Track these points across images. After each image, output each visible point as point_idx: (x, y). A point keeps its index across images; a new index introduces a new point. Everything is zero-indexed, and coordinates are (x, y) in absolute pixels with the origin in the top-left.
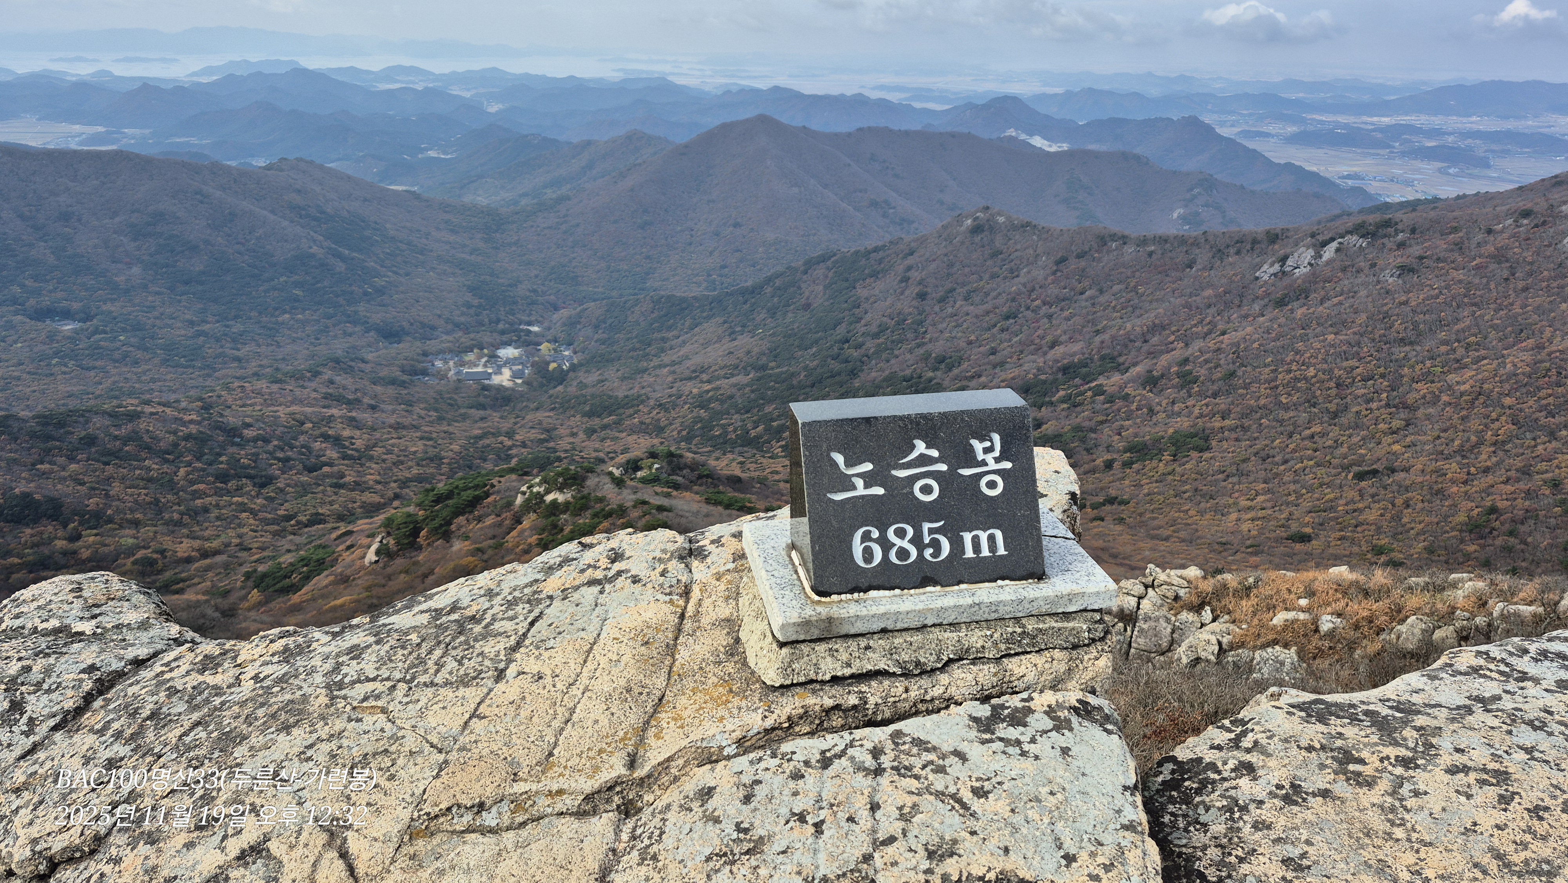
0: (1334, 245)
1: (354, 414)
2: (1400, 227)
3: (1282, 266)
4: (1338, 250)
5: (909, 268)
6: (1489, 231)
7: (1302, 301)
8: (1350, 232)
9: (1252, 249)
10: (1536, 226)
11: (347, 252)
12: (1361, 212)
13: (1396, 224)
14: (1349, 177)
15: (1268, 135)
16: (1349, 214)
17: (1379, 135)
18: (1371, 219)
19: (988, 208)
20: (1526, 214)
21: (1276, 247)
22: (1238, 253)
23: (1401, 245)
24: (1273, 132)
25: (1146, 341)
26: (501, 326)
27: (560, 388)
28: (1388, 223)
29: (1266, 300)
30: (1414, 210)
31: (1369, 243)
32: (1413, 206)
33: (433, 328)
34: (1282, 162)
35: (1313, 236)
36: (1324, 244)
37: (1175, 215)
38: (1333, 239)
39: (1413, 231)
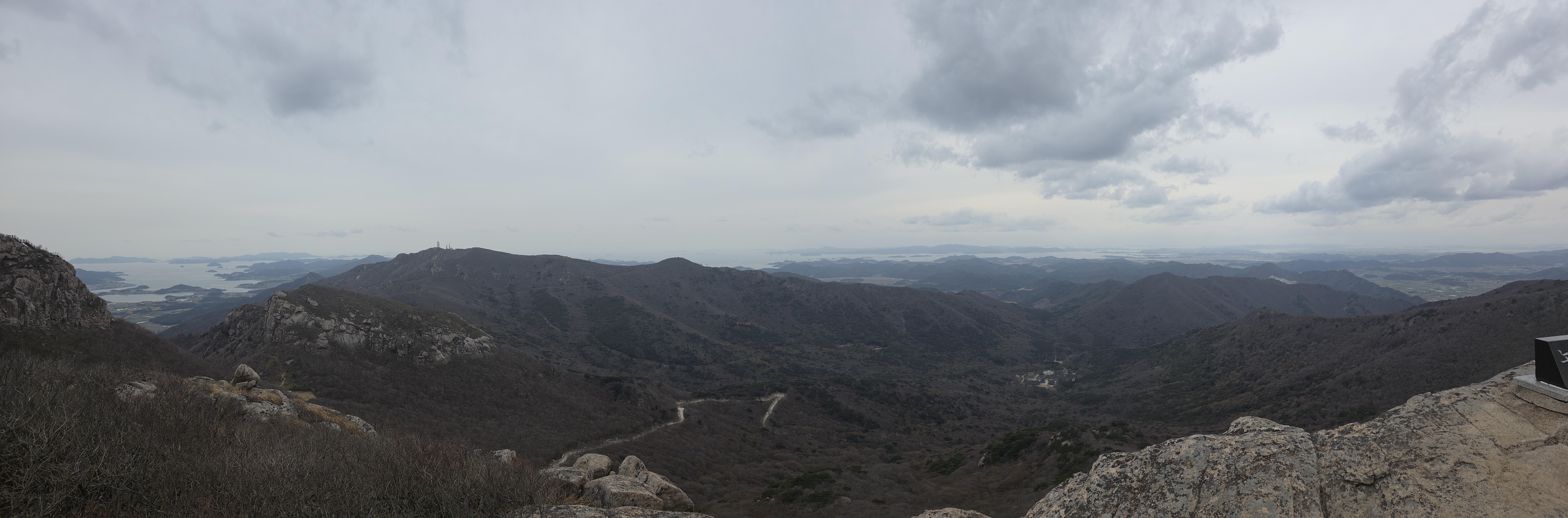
0: (1412, 320)
1: (979, 395)
2: (1437, 312)
3: (1392, 330)
4: (1414, 322)
5: (1234, 334)
6: (1475, 312)
7: (1404, 344)
8: (1418, 315)
9: (1379, 322)
10: (1493, 310)
11: (985, 327)
12: (1420, 306)
13: (1436, 311)
14: (1412, 292)
15: (1376, 276)
16: (1416, 307)
17: (1421, 275)
18: (1425, 309)
19: (1266, 308)
20: (1488, 305)
21: (1389, 322)
22: (1373, 325)
23: (1440, 320)
24: (1378, 275)
25: (1341, 364)
26: (1045, 361)
27: (1070, 390)
28: (1432, 311)
29: (1389, 344)
30: (1442, 305)
31: (1426, 319)
32: (1441, 303)
33: (1017, 361)
34: (1384, 287)
35: (1403, 316)
36: (1408, 320)
37: (1344, 309)
38: (1411, 318)
39: (1444, 314)
